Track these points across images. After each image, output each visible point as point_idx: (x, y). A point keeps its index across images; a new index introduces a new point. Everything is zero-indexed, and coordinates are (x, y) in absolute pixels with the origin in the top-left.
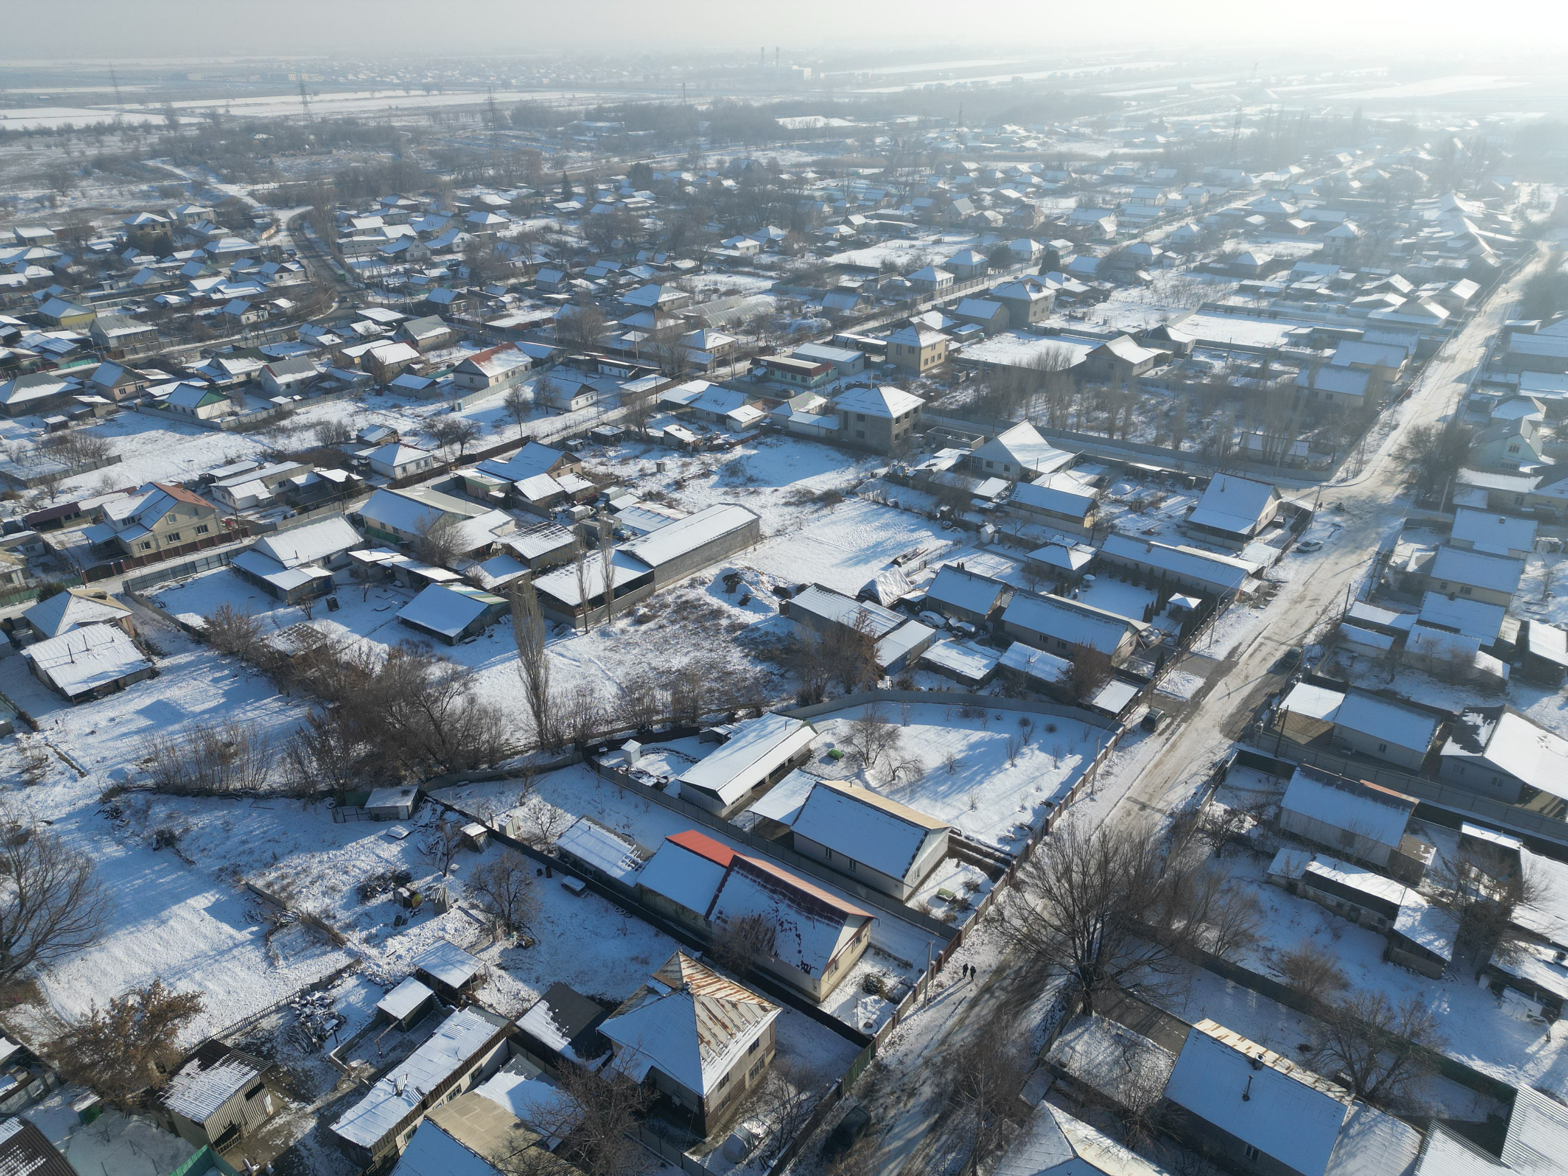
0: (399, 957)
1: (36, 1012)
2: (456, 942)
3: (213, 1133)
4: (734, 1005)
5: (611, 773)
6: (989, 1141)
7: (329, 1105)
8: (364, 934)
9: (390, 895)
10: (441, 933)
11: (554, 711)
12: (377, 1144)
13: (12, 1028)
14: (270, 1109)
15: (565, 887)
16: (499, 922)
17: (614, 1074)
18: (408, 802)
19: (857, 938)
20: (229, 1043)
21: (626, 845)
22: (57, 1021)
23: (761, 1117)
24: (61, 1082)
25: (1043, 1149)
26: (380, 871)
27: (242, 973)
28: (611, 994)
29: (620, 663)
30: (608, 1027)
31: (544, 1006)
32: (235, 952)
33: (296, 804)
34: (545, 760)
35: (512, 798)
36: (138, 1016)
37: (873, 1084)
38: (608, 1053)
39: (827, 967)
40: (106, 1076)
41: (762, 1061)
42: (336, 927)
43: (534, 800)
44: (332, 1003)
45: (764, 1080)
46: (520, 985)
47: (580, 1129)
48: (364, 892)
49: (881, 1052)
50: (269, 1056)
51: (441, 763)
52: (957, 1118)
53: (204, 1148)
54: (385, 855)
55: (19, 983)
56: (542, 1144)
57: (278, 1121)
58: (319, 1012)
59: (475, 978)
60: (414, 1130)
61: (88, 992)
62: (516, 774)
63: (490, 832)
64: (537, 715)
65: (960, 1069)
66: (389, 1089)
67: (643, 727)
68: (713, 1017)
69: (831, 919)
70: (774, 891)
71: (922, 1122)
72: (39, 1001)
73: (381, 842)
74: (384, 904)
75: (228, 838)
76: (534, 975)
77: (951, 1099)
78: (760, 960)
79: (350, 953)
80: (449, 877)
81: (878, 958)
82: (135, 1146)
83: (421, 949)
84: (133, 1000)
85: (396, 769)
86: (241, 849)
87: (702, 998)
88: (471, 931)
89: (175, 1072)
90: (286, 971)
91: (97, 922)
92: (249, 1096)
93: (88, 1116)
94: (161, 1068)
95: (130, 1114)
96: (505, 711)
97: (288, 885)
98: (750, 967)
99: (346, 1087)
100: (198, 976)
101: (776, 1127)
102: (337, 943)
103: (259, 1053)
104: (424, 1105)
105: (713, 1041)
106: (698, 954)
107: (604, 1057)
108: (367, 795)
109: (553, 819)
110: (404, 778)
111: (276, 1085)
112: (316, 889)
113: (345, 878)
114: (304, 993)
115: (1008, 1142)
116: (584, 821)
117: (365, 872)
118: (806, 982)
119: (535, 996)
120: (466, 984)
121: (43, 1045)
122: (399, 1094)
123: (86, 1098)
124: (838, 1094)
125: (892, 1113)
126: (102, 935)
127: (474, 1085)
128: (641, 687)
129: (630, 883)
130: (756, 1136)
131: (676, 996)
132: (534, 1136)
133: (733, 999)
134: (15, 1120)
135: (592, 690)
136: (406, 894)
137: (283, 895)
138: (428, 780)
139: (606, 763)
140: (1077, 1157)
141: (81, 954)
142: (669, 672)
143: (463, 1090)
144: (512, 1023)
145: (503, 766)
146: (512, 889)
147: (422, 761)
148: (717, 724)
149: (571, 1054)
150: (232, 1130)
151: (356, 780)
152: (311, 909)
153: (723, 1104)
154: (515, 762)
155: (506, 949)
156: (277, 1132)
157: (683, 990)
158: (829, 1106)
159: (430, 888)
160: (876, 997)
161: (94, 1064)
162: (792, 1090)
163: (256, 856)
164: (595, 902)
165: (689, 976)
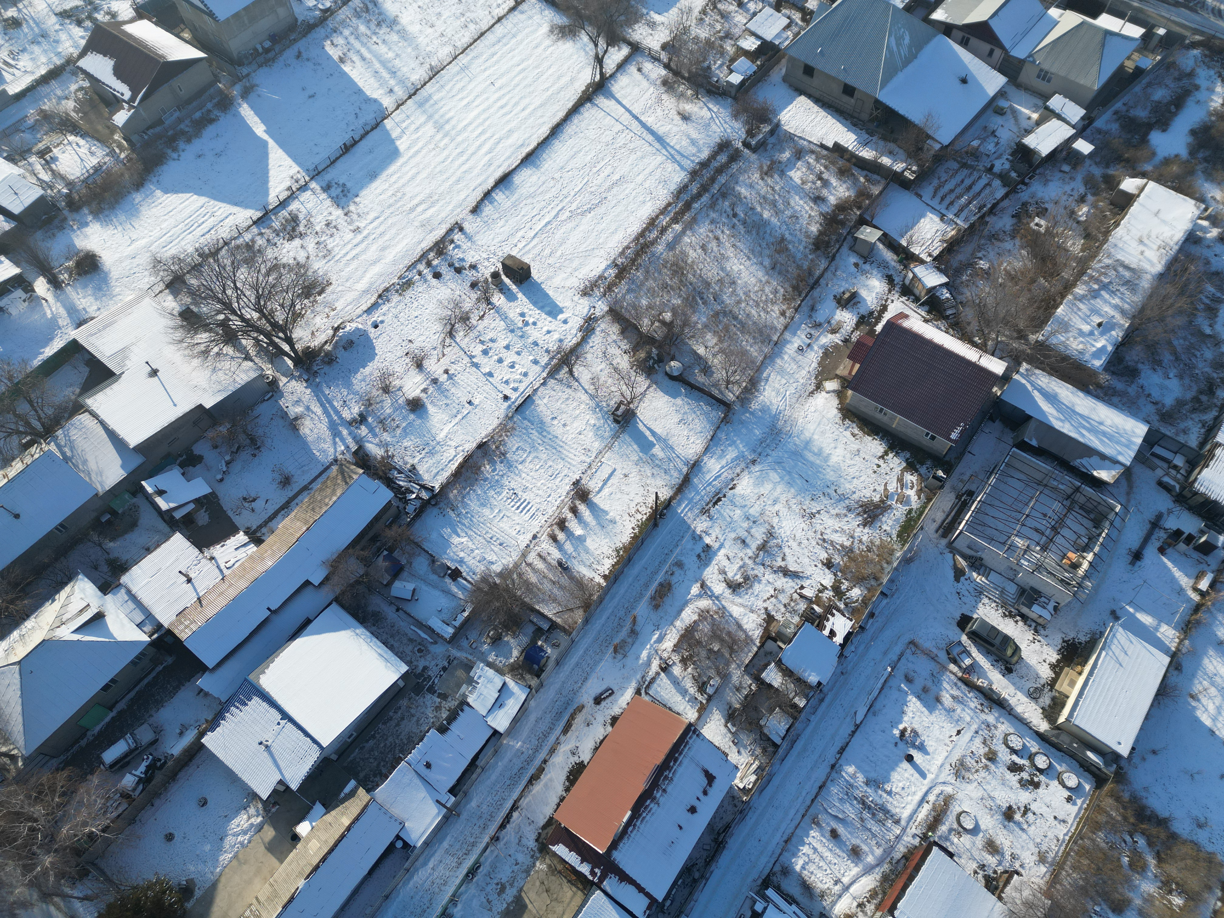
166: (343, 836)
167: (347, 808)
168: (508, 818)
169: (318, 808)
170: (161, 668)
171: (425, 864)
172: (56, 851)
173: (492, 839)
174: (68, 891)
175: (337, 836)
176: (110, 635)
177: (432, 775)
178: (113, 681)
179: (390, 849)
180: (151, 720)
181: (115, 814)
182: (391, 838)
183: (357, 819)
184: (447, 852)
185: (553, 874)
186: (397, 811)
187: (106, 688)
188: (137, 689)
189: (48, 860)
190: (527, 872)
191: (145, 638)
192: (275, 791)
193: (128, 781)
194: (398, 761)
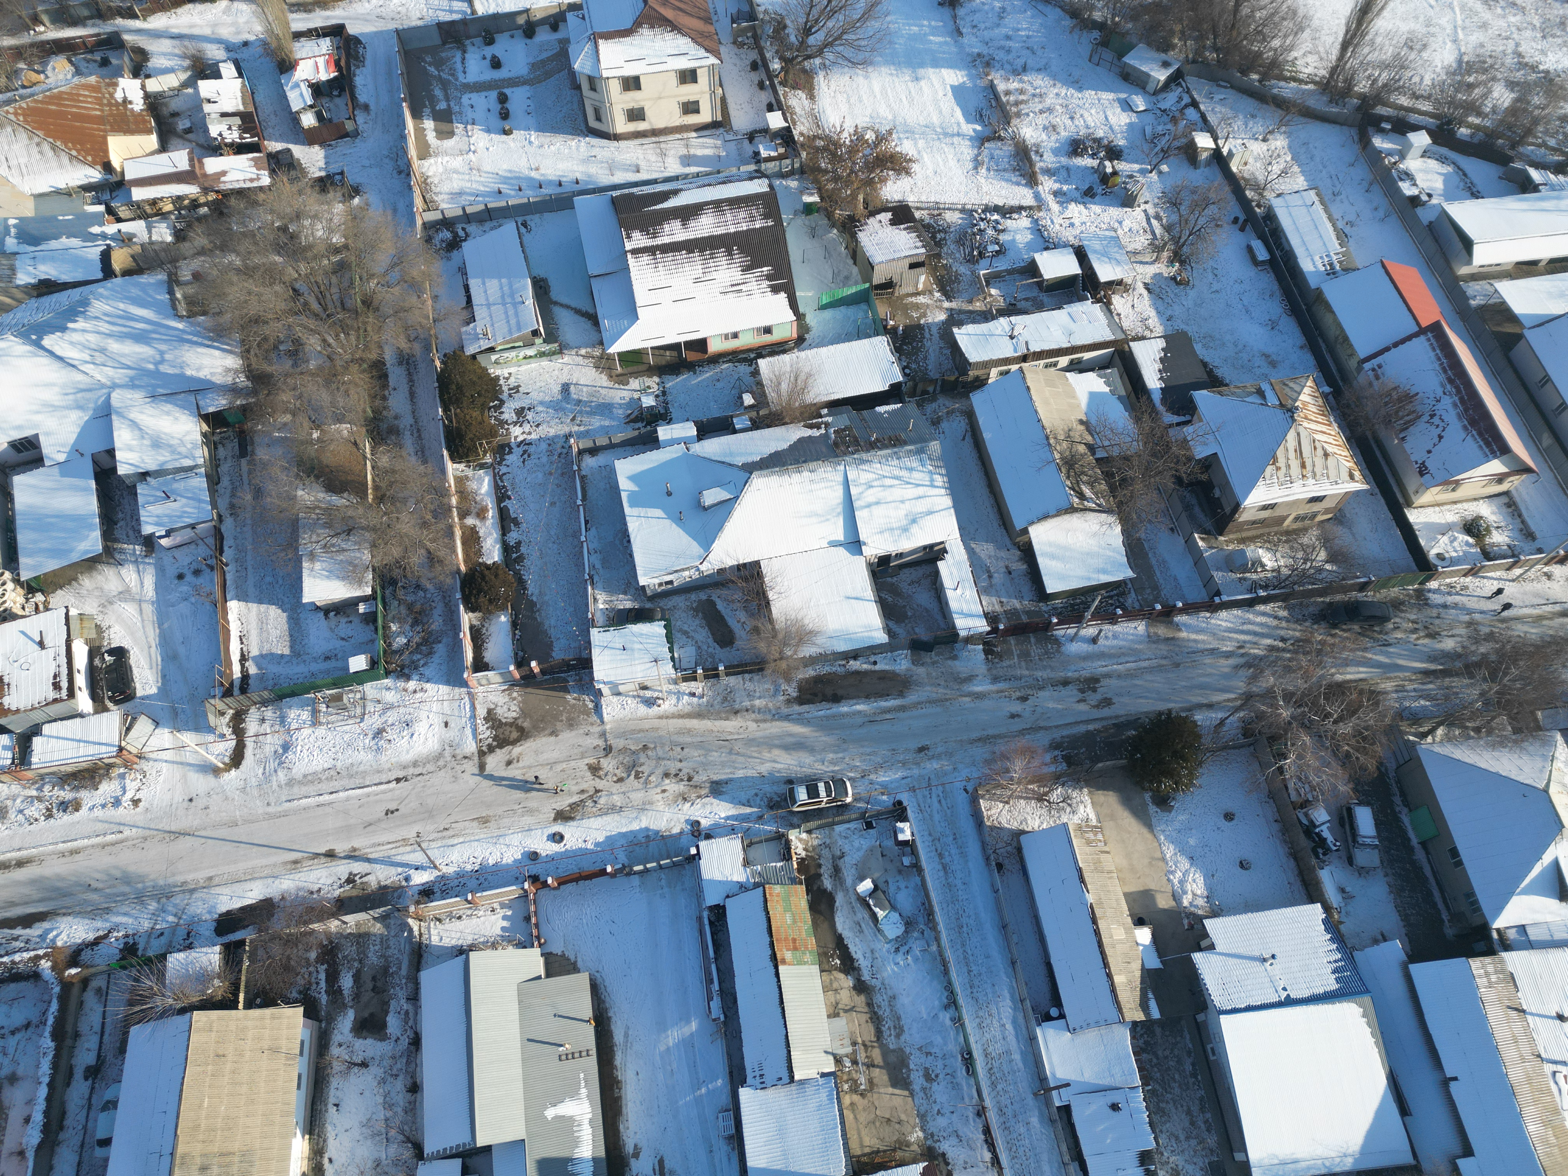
0: (1072, 225)
1: (806, 103)
2: (1124, 240)
3: (878, 278)
4: (1326, 455)
5: (1374, 158)
6: (1470, 719)
7: (960, 312)
8: (1056, 186)
9: (1095, 163)
10: (1116, 225)
11: (1366, 50)
12: (977, 363)
13: (789, 107)
14: (921, 287)
15: (1250, 249)
16: (1171, 246)
17: (1180, 437)
18: (1161, 76)
19: (1500, 479)
20: (917, 215)
21: (1336, 243)
22: (816, 120)
23: (1278, 555)
24: (801, 172)
25: (1519, 762)
26: (1100, 134)
27: (952, 163)
28: (1222, 372)
29: (1484, 26)
30: (1201, 397)
31: (1161, 343)
32: (956, 140)
33: (1068, 22)
34: (1318, 104)
35: (1259, 128)
36: (867, 151)
37: (1402, 603)
38: (1188, 418)
39: (1446, 483)
40: (830, 186)
41: (1314, 515)
42: (1039, 165)
43: (1279, 142)
44: (1003, 231)
45: (1305, 530)
46: (1152, 313)
47: (1126, 459)
48: (1076, 147)
49: (1433, 585)
50: (939, 244)
51: (1216, 49)
52: (1456, 683)
53: (867, 285)
54: (1113, 120)
55: (804, 71)
56: (1091, 448)
57: (921, 299)
58: (990, 232)
59: (1120, 283)
60: (1007, 372)
61: (844, 108)
62: (1280, 103)
63: (1217, 153)
64: (1345, 46)
65: (1497, 651)
66: (1008, 328)
67: (1449, 122)
68: (1299, 451)
69: (1488, 444)
70: (1450, 381)
71: (1422, 661)
72: (812, 97)
73: (1116, 104)
74: (1086, 168)
75: (998, 25)
76: (1169, 313)
77: (1467, 666)
78: (1383, 433)
79: (1037, 196)
80: (1154, 176)
81: (1505, 510)
82: (828, 252)
83: (1093, 229)
84: (870, 136)
85: (1172, 33)
86: (1003, 43)
87: (1301, 429)
88: (1142, 239)
89: (873, 214)
90: (983, 181)
91: (873, 50)
92: (913, 266)
93: (808, 209)
94: (866, 203)
95: (833, 226)
96: (1315, 23)
97: (1022, 102)
98: (1369, 434)
99: (978, 306)
100: (921, 143)
101: (1285, 571)
102: (1031, 180)
103: (933, 237)
104: (1024, 358)
105: (1283, 470)
106: (1327, 389)
107: (1182, 419)
108: (1131, 47)
109: (1284, 172)
110: (1172, 47)
111: (934, 270)
112: (1042, 120)
113: (1068, 122)
114: (987, 209)
115: (1490, 733)
116: (1312, 193)
117: (1088, 127)
118: (1412, 482)
119: (1159, 330)
120: (1110, 284)
121: (802, 134)
122: (1012, 337)
123: (812, 194)
124: (1363, 587)
125: (1399, 635)
126: (871, 63)
127: (1068, 369)
128: (1485, 71)
129: (1313, 283)
130: (1263, 566)
131: (1279, 412)
132: (1089, 439)
133: (1330, 449)
134: (766, 181)
135: (1425, 46)
136: (1109, 170)
137: (1014, 109)
138: (1194, 61)
139: (1379, 142)
140: (1546, 791)
141: (852, 71)
142: (1534, 68)
143: (1059, 366)
144: (1126, 341)
145: (1273, 87)
146: (1202, 221)
147: (1201, 38)
148: (1537, 166)
149: (1157, 397)
150: (889, 285)
151: (1130, 26)
152: (1028, 136)
153: (1254, 522)
154: (1286, 90)
155: (1160, 274)
156: (917, 307)
157: (1290, 411)
158: (1346, 590)
159: (1131, 177)
160: (1471, 540)
161: (826, 171)
162: (1323, 555)
163: (1010, 57)
164: (1267, 280)
165: (1305, 403)
166: (1106, 965)
167: (1133, 989)
168: (991, 1144)
169: (1154, 963)
170: (1445, 916)
171: (1014, 1022)
172: (1290, 723)
173: (984, 1108)
174: (1242, 714)
175: (1111, 960)
176: (1527, 891)
177: (1101, 1102)
178: (1460, 863)
179: (1057, 1001)
180: (1380, 873)
181: (1291, 785)
182: (1067, 1009)
183: (1113, 991)
184: (1008, 1052)
185: (898, 1141)
186: (1091, 1036)
187: (1454, 852)
188: (1432, 880)
189: (1285, 713)
190: (922, 1117)
191: (1499, 923)
192: (1206, 935)
193: (1321, 815)
194: (1146, 1079)
